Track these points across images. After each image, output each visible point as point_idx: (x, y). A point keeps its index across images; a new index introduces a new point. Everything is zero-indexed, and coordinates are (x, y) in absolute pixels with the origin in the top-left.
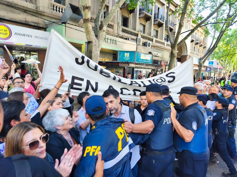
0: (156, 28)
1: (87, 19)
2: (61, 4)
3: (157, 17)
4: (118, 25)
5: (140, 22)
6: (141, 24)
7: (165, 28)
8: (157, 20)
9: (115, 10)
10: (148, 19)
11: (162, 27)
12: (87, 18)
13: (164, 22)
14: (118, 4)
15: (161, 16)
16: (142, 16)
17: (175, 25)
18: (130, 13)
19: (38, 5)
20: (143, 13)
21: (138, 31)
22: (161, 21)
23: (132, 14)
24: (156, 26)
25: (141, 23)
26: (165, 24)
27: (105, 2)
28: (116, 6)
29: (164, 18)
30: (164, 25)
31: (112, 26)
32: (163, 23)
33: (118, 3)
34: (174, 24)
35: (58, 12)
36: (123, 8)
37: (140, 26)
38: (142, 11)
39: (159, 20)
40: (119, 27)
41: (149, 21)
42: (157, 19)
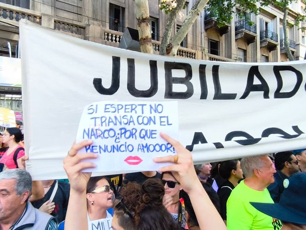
0: (264, 53)
1: (145, 39)
2: (119, 30)
3: (265, 36)
4: (202, 53)
5: (237, 46)
6: (239, 49)
7: (281, 52)
8: (265, 41)
9: (190, 20)
10: (249, 40)
11: (275, 51)
12: (144, 37)
13: (277, 42)
14: (196, 10)
15: (272, 34)
16: (239, 36)
17: (298, 46)
18: (221, 35)
19: (88, 36)
20: (242, 32)
21: (235, 59)
22: (272, 41)
23: (224, 35)
24: (265, 50)
25: (239, 47)
26: (280, 45)
27: (176, 14)
28: (192, 13)
29: (277, 36)
30: (279, 47)
31: (193, 54)
32: (276, 44)
33: (196, 8)
34: (295, 44)
35: (114, 42)
36: (209, 28)
37: (238, 52)
38: (239, 29)
39: (269, 40)
40: (203, 55)
41: (252, 44)
42: (265, 39)
